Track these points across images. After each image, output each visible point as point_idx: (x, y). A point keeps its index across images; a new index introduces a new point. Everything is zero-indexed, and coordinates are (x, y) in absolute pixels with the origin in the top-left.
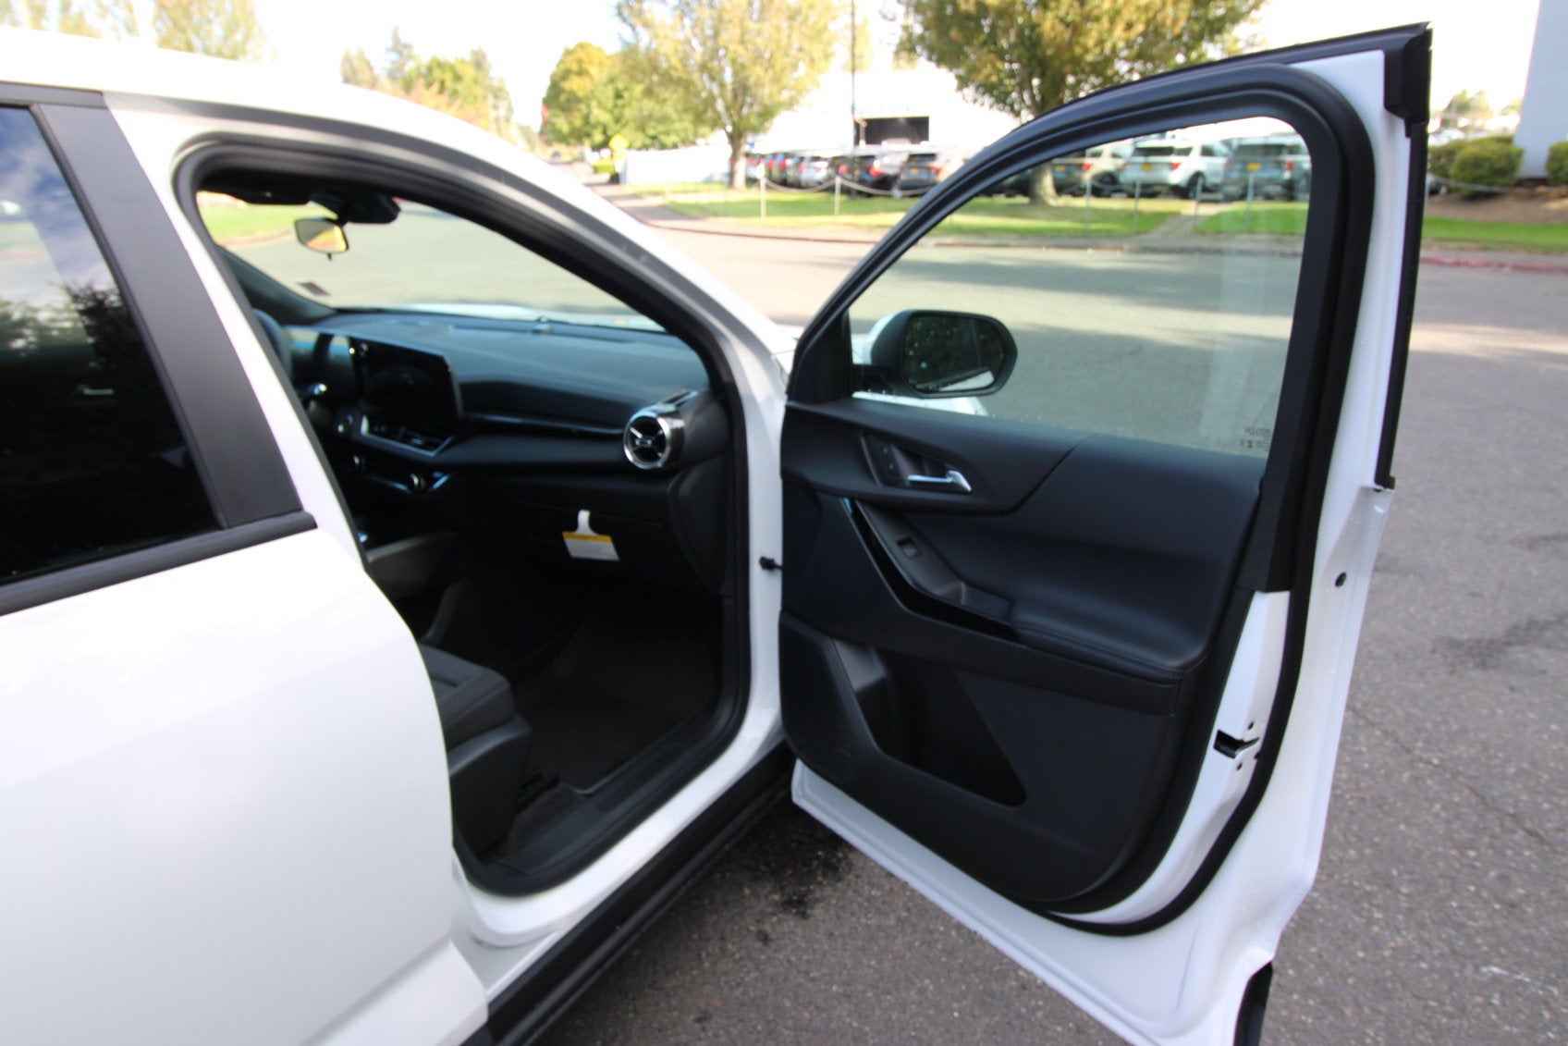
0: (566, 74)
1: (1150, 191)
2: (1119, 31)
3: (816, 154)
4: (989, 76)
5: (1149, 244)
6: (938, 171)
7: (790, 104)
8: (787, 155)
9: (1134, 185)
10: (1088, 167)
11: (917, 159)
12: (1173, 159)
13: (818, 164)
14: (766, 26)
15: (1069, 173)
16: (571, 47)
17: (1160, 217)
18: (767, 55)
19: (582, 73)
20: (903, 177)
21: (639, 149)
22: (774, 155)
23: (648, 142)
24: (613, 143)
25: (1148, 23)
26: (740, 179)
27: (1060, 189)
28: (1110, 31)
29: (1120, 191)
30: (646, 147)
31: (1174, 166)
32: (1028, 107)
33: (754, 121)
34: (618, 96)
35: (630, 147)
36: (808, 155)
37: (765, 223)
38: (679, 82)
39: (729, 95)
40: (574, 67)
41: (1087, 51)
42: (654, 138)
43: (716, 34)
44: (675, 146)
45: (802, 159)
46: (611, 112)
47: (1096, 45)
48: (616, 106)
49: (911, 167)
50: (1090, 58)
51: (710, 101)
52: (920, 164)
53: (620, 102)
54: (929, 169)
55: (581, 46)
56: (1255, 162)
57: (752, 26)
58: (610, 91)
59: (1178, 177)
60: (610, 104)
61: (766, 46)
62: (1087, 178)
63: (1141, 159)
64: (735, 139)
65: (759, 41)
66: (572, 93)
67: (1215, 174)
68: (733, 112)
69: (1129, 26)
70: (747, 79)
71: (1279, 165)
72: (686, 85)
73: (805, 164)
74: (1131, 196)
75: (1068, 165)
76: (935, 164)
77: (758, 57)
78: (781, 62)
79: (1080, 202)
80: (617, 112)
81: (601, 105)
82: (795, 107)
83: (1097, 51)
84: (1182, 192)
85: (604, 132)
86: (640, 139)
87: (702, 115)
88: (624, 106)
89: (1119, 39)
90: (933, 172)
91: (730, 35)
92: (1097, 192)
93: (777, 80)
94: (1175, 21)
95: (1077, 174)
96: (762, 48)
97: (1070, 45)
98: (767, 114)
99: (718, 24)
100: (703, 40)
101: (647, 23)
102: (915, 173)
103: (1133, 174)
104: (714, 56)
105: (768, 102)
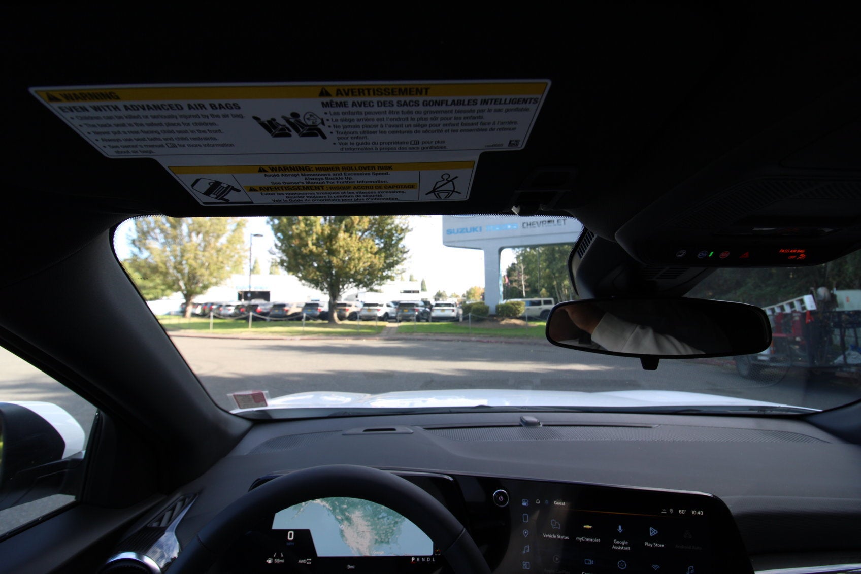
1: (370, 319)
2: (361, 264)
3: (229, 304)
4: (313, 277)
6: (287, 311)
7: (216, 284)
8: (212, 304)
9: (364, 316)
10: (348, 310)
12: (378, 307)
13: (230, 308)
14: (206, 254)
15: (341, 312)
18: (207, 264)
20: (271, 313)
22: (206, 304)
25: (370, 263)
26: (189, 313)
27: (339, 318)
28: (359, 264)
29: (359, 318)
31: (378, 310)
32: (327, 288)
33: (198, 290)
36: (224, 304)
37: (211, 332)
38: (161, 273)
39: (186, 279)
41: (350, 270)
43: (182, 256)
45: (221, 306)
47: (354, 268)
49: (275, 309)
50: (351, 273)
51: (177, 281)
56: (406, 309)
57: (200, 253)
59: (380, 314)
61: (207, 261)
62: (347, 314)
63: (367, 307)
64: (188, 296)
65: (203, 259)
67: (393, 313)
68: (188, 286)
69: (364, 263)
70: (196, 273)
71: (414, 310)
72: (166, 274)
74: (363, 320)
75: (340, 309)
76: (286, 308)
77: (202, 265)
78: (213, 267)
79: (346, 322)
82: (219, 285)
83: (354, 270)
84: (381, 319)
87: (172, 286)
89: (362, 267)
90: (285, 311)
91: (188, 255)
92: (352, 319)
93: (211, 274)
95: (343, 312)
96: (204, 261)
97: (345, 268)
98: (205, 287)
99: (183, 251)
100: (175, 257)
101: (148, 249)
102: (276, 311)
103: (364, 313)
104: (180, 263)
105: (206, 282)
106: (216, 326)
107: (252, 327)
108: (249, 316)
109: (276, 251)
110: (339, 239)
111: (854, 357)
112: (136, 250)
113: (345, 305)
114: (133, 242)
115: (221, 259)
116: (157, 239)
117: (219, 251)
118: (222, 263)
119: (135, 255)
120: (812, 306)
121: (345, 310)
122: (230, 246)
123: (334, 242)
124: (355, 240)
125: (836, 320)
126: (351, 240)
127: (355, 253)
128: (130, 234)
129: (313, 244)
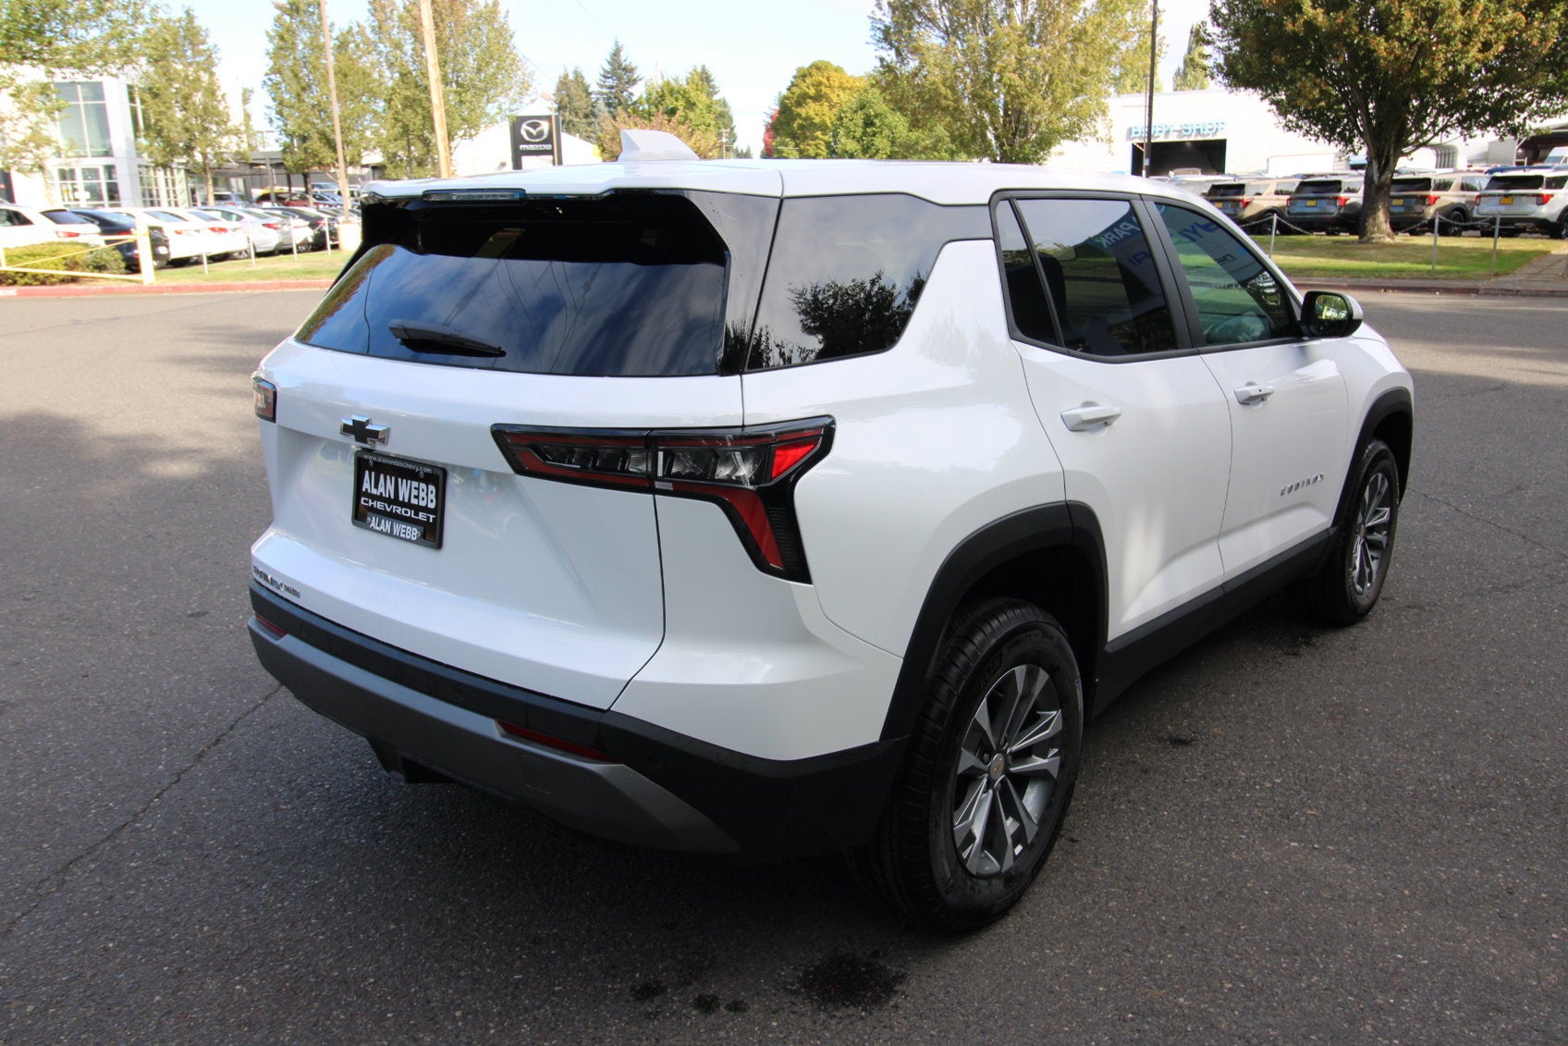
0: (802, 100)
1: (1511, 228)
2: (1474, 52)
5: (1509, 286)
6: (1247, 206)
7: (1071, 133)
9: (1493, 221)
10: (1434, 199)
11: (1221, 191)
12: (1543, 190)
15: (1408, 208)
16: (805, 67)
17: (1525, 257)
18: (1046, 80)
19: (818, 98)
25: (1510, 41)
27: (1397, 226)
28: (1464, 52)
29: (1474, 228)
31: (1543, 200)
32: (1361, 134)
34: (868, 123)
38: (946, 110)
39: (1000, 122)
40: (812, 92)
41: (1433, 74)
43: (990, 64)
46: (859, 140)
47: (1445, 67)
48: (864, 133)
49: (1213, 201)
50: (1437, 81)
51: (979, 128)
52: (1224, 198)
54: (1236, 203)
55: (817, 67)
57: (1031, 51)
58: (860, 119)
59: (1548, 211)
61: (1046, 71)
62: (1432, 213)
63: (1500, 191)
65: (1039, 65)
66: (808, 118)
69: (1486, 46)
70: (1023, 105)
72: (955, 112)
74: (1487, 233)
75: (1402, 197)
76: (1243, 197)
77: (1036, 82)
78: (1060, 87)
79: (1425, 240)
80: (866, 141)
81: (848, 133)
82: (1077, 136)
84: (1553, 229)
87: (971, 144)
88: (874, 135)
90: (1241, 205)
91: (1003, 59)
92: (1445, 230)
93: (1057, 105)
94: (1544, 39)
95: (1418, 208)
96: (1041, 72)
97: (1414, 66)
98: (1045, 143)
99: (992, 49)
100: (974, 66)
101: (915, 51)
103: (1491, 208)
104: (987, 83)
109: (1214, 30)
112: (890, 56)
113: (1425, 183)
115: (1080, 63)
116: (933, 20)
117: (1079, 36)
118: (1084, 72)
119: (888, 68)
121: (1423, 200)
122: (1106, 23)
127: (1453, 18)
128: (879, 14)
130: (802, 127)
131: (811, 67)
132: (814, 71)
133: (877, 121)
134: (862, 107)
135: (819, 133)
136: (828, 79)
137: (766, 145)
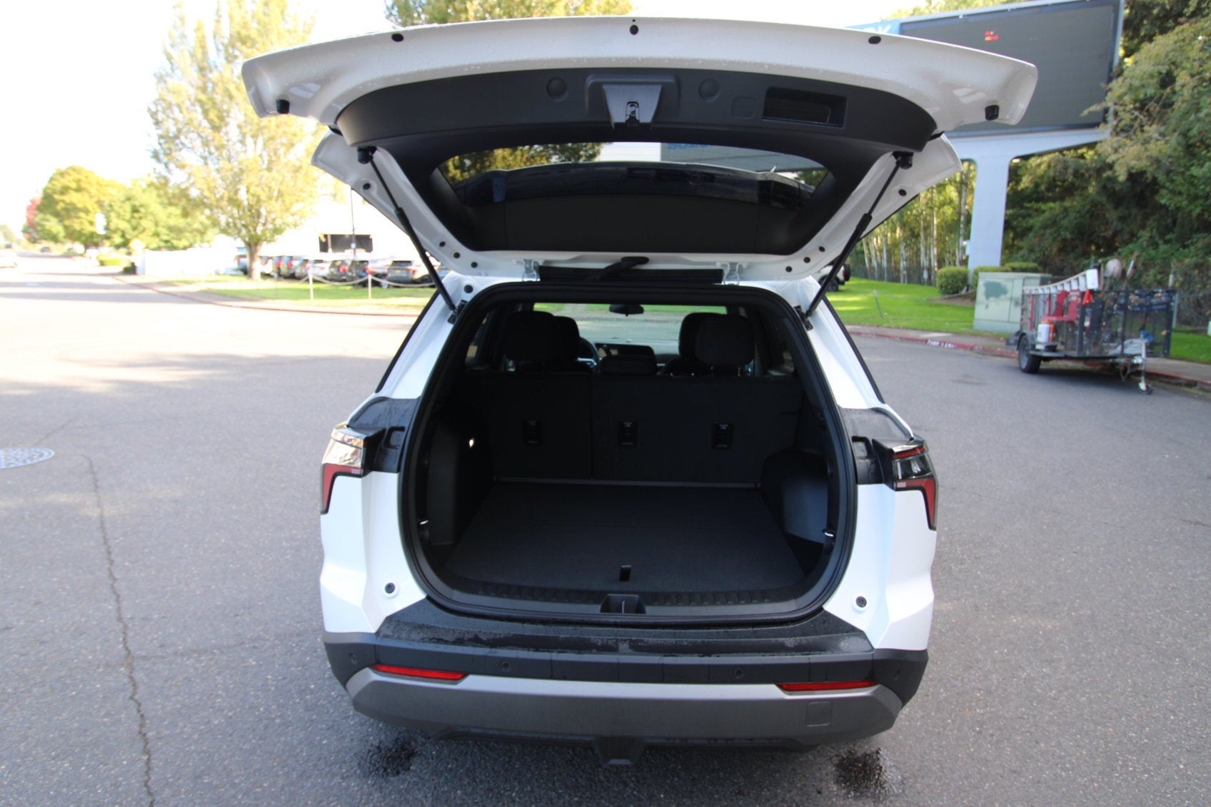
0: (63, 190)
6: (414, 272)
8: (293, 258)
11: (398, 264)
13: (321, 265)
14: (274, 174)
16: (63, 168)
18: (277, 193)
20: (390, 275)
21: (154, 249)
22: (281, 258)
23: (162, 244)
24: (132, 245)
26: (257, 274)
30: (159, 248)
33: (267, 234)
34: (135, 210)
35: (147, 247)
40: (74, 185)
42: (167, 242)
44: (185, 248)
45: (306, 261)
46: (129, 221)
48: (133, 217)
49: (396, 269)
52: (402, 267)
53: (136, 215)
54: (408, 270)
55: (74, 169)
57: (265, 173)
58: (128, 207)
60: (128, 216)
64: (252, 244)
65: (273, 184)
66: (70, 203)
70: (261, 207)
73: (309, 265)
76: (412, 267)
77: (270, 192)
80: (134, 222)
81: (119, 216)
85: (123, 236)
86: (155, 242)
88: (141, 218)
90: (411, 272)
91: (250, 179)
93: (286, 209)
98: (278, 231)
100: (226, 180)
101: (182, 167)
102: (398, 273)
105: (278, 222)
106: (319, 293)
107: (373, 297)
108: (367, 281)
110: (495, 160)
111: (1136, 345)
112: (161, 168)
114: (156, 156)
116: (192, 149)
117: (296, 171)
119: (160, 176)
120: (1093, 284)
123: (487, 164)
124: (521, 160)
125: (1122, 301)
126: (515, 159)
129: (456, 168)
130: (66, 210)
131: (69, 168)
132: (71, 172)
133: (142, 210)
134: (129, 199)
135: (82, 215)
136: (87, 177)
137: (28, 219)
